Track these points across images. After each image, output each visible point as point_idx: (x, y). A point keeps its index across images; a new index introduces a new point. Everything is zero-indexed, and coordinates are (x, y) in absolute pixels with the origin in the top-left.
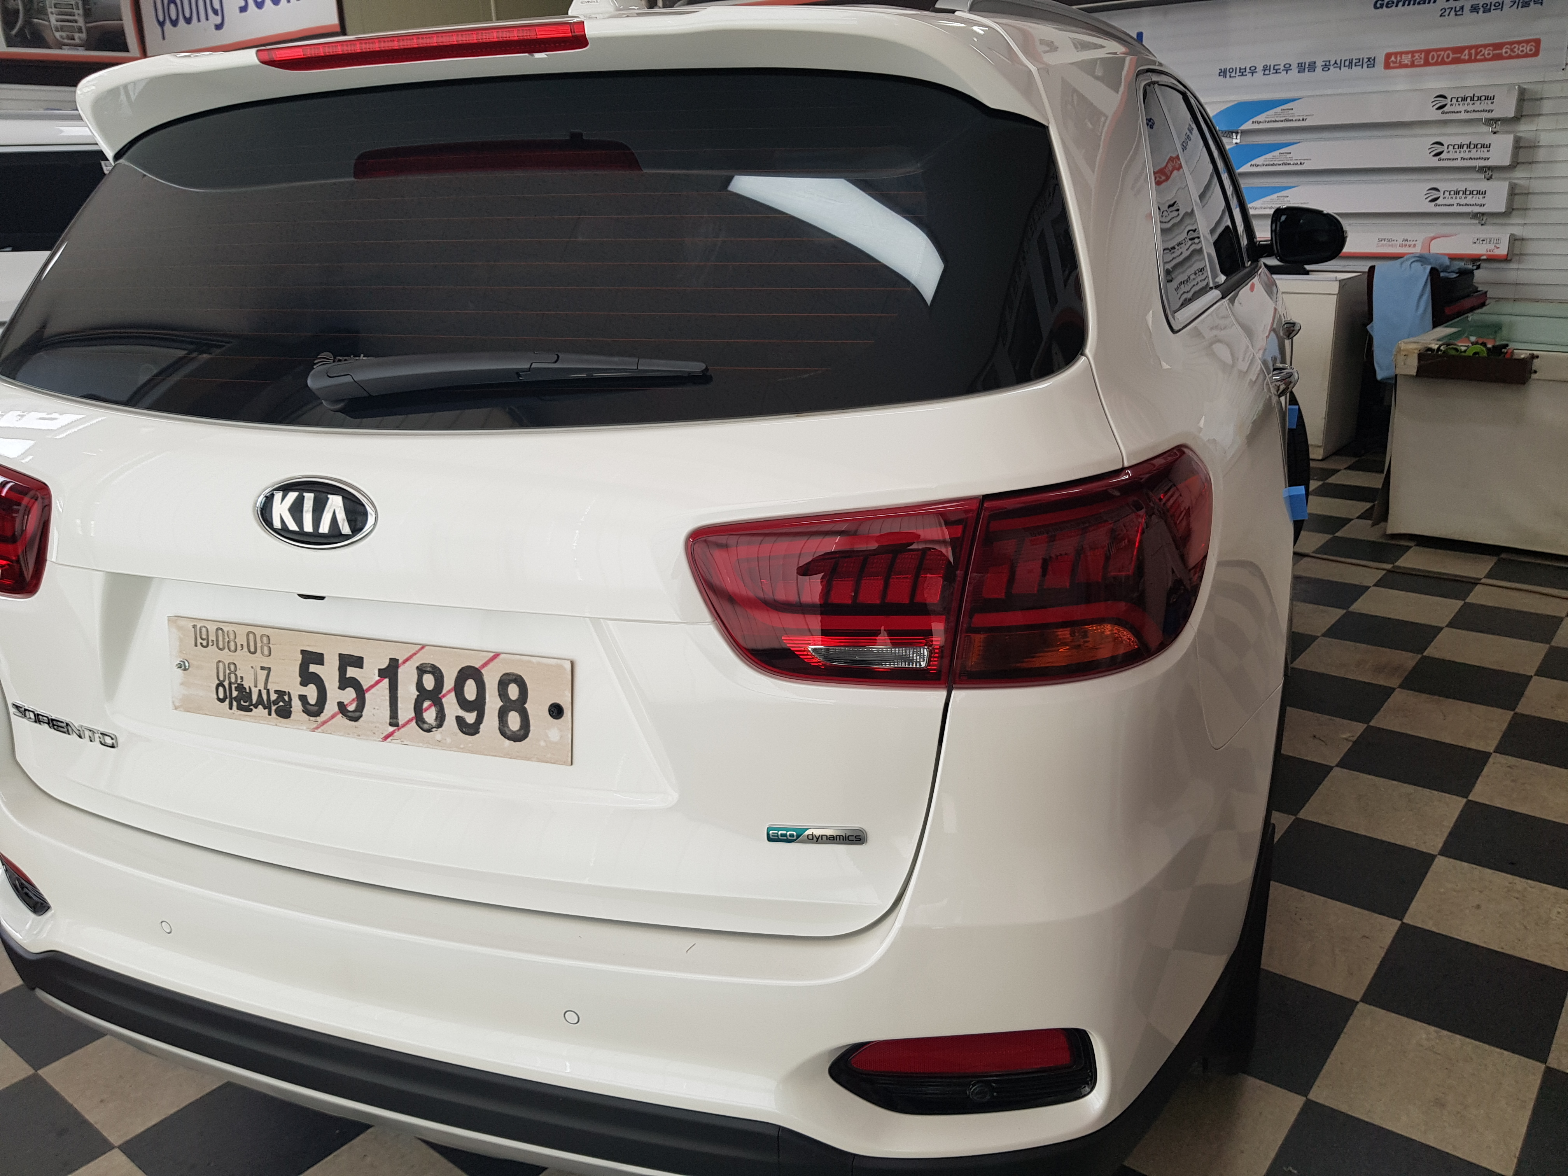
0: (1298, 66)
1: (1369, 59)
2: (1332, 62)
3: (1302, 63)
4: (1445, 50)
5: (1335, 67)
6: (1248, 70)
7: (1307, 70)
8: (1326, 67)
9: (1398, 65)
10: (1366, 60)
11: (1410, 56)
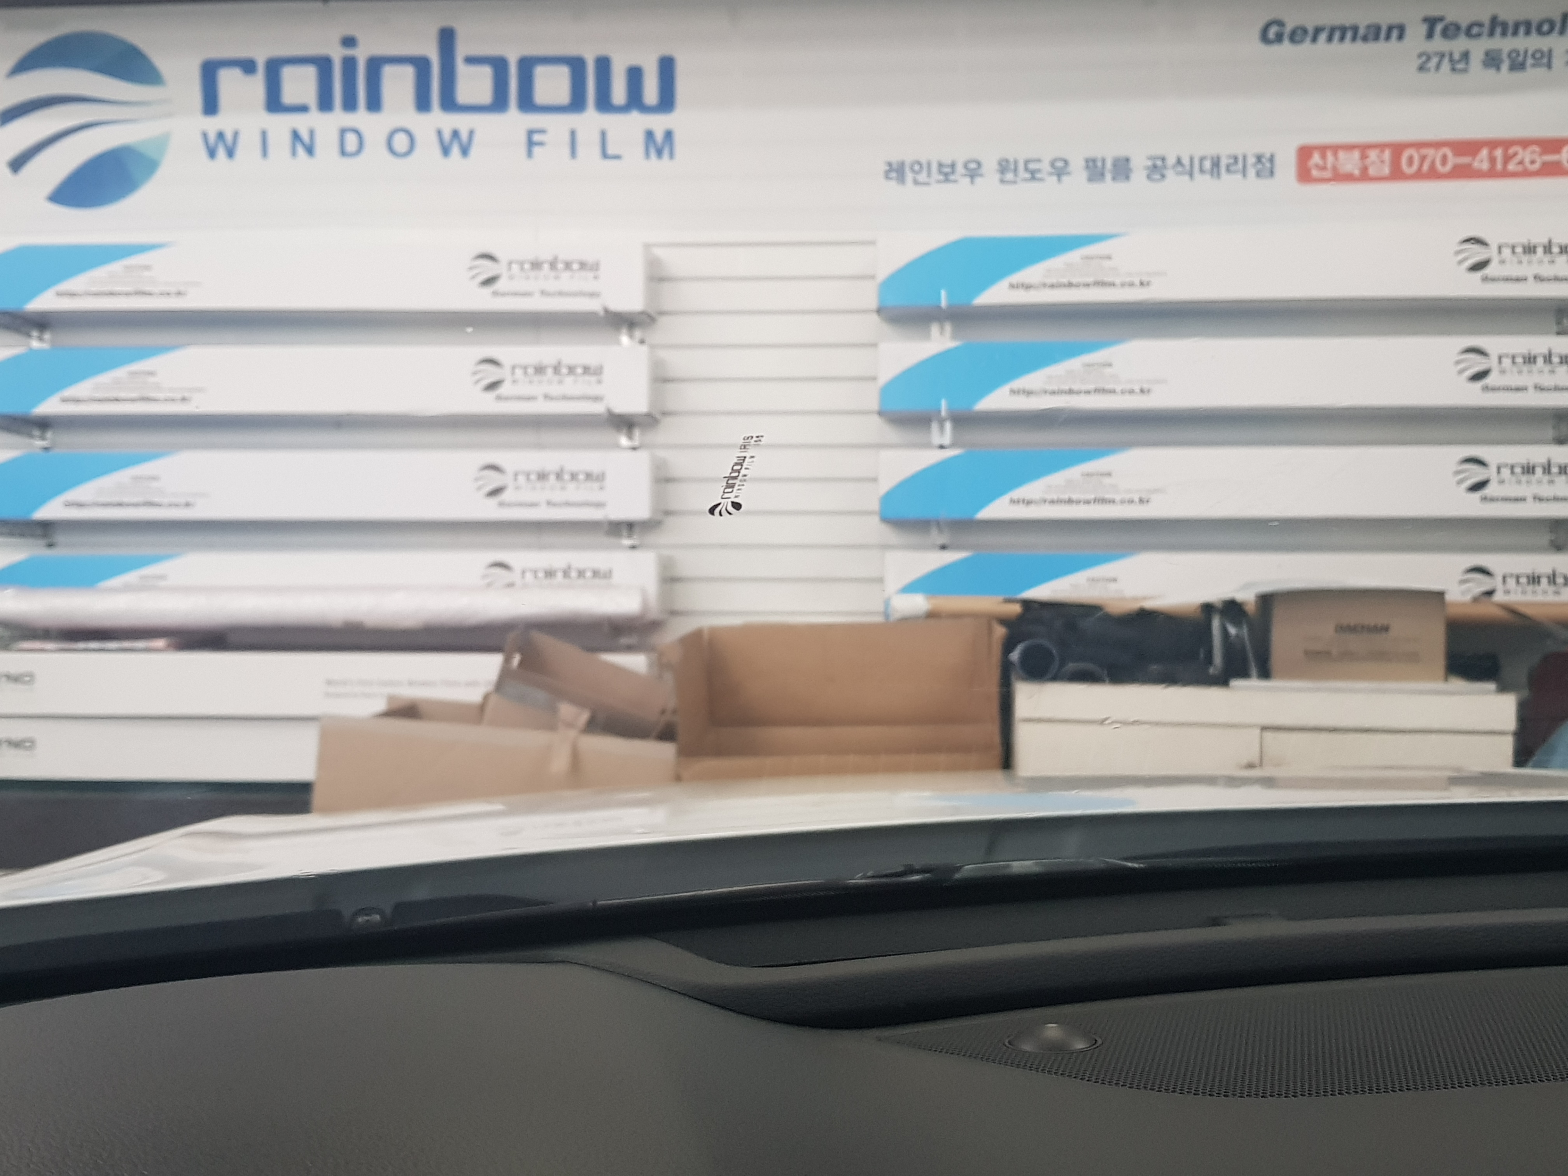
0: (1087, 167)
1: (1259, 158)
2: (1171, 161)
3: (1094, 160)
4: (1437, 145)
5: (1178, 173)
6: (960, 169)
7: (1108, 176)
8: (1157, 169)
9: (1328, 174)
10: (1251, 160)
11: (1356, 154)
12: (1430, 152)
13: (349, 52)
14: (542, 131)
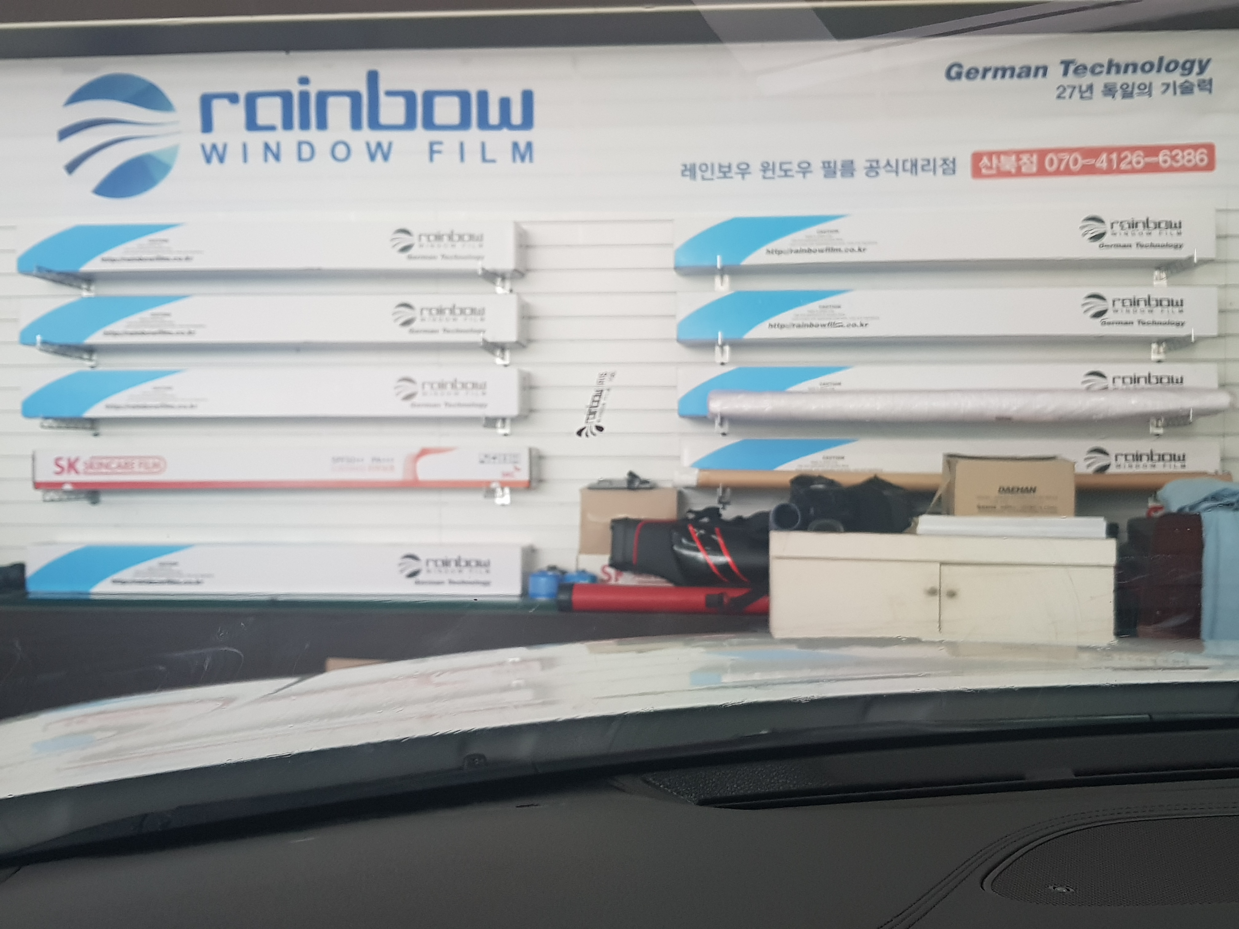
0: (824, 167)
1: (945, 161)
2: (883, 163)
3: (829, 163)
4: (1071, 151)
5: (888, 171)
6: (734, 169)
7: (839, 173)
8: (873, 169)
9: (994, 172)
10: (939, 162)
11: (1013, 158)
12: (1066, 156)
13: (304, 88)
14: (440, 143)
